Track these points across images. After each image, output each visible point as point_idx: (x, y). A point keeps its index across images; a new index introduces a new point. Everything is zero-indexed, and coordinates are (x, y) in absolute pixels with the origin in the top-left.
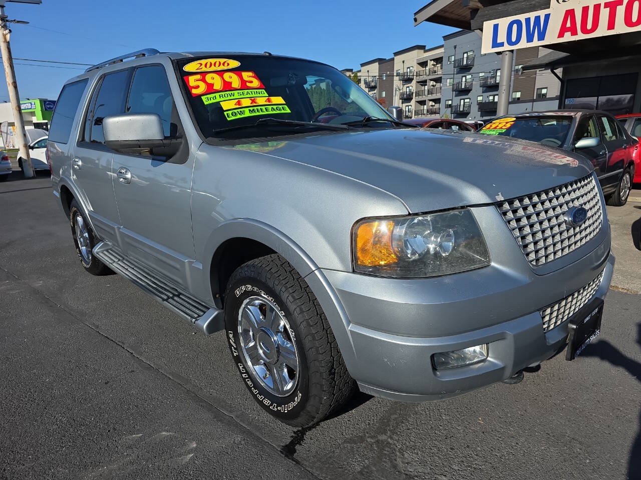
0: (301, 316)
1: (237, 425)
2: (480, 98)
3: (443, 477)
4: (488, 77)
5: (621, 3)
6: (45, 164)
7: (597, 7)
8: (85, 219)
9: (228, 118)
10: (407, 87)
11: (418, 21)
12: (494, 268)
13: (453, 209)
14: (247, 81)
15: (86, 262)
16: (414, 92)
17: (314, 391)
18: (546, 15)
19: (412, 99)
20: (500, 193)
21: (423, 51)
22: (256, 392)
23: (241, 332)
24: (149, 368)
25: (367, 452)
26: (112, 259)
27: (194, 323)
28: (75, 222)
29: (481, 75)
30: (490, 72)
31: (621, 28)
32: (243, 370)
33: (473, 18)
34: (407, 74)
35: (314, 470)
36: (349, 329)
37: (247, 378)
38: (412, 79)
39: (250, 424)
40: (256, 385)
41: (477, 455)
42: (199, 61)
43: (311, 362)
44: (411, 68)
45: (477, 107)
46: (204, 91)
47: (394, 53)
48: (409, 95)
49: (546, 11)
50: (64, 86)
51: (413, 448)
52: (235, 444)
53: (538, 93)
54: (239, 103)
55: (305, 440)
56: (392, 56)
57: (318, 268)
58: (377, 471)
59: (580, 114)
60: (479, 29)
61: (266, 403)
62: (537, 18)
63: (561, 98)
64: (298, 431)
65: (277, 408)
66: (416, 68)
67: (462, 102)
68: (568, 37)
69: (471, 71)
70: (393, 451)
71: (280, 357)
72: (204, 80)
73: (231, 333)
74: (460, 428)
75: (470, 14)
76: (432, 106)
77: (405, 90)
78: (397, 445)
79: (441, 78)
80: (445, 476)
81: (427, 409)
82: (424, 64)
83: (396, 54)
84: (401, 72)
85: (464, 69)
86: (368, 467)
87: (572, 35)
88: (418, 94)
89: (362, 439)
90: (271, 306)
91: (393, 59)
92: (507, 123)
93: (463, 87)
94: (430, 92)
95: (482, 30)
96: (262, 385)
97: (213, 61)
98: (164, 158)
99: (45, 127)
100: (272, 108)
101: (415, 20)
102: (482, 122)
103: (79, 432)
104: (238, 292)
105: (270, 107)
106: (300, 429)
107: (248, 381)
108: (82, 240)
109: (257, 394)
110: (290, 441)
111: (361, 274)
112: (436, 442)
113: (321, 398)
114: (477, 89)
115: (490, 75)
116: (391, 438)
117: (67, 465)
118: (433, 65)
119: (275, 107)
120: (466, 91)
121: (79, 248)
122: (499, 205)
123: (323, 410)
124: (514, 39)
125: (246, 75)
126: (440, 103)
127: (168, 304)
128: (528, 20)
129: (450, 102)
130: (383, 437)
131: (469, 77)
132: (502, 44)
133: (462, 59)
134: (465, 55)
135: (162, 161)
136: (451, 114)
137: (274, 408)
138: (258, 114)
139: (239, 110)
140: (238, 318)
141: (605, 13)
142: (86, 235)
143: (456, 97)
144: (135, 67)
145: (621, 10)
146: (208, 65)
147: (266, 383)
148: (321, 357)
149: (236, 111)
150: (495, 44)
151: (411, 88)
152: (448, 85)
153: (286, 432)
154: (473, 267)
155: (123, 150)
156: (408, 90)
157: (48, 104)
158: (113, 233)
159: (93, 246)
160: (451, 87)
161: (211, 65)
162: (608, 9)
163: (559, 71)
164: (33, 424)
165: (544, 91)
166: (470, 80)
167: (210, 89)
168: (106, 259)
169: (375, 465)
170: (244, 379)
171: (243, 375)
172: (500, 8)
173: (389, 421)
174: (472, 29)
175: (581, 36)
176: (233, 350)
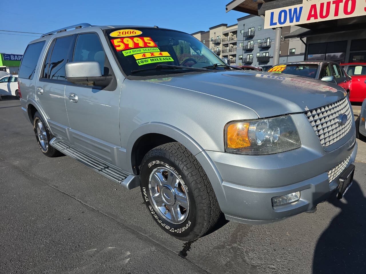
0: (191, 178)
1: (150, 241)
2: (258, 54)
3: (272, 266)
4: (262, 42)
5: (342, 2)
6: (6, 92)
7: (329, 4)
8: (44, 124)
9: (139, 64)
10: (217, 48)
11: (228, 10)
12: (303, 148)
13: (281, 115)
14: (147, 43)
15: (44, 149)
16: (221, 50)
17: (199, 220)
18: (300, 7)
19: (220, 54)
20: (306, 106)
21: (226, 27)
22: (160, 222)
23: (150, 188)
24: (93, 210)
25: (228, 254)
26: (62, 147)
27: (121, 183)
28: (37, 126)
29: (259, 41)
30: (264, 40)
31: (341, 16)
32: (152, 210)
33: (259, 8)
34: (217, 40)
35: (199, 265)
36: (223, 184)
37: (154, 214)
38: (220, 43)
39: (158, 240)
40: (160, 218)
41: (289, 253)
42: (119, 31)
43: (198, 204)
44: (219, 37)
45: (257, 59)
46: (124, 49)
47: (209, 28)
48: (219, 52)
49: (300, 5)
50: (28, 45)
51: (253, 250)
52: (152, 251)
53: (290, 51)
54: (144, 55)
55: (191, 248)
56: (208, 30)
57: (204, 150)
58: (235, 264)
59: (321, 63)
60: (263, 15)
61: (167, 228)
62: (296, 9)
63: (306, 54)
64: (186, 243)
65: (174, 230)
66: (222, 37)
67: (247, 57)
68: (313, 20)
69: (253, 39)
70: (242, 253)
71: (176, 201)
72: (122, 42)
73: (144, 189)
74: (277, 238)
75: (257, 6)
76: (231, 58)
77: (216, 49)
78: (244, 249)
79: (236, 42)
80: (273, 265)
81: (257, 229)
82: (226, 35)
83: (211, 28)
84: (214, 39)
85: (250, 38)
86: (229, 262)
87: (315, 19)
88: (223, 52)
89: (223, 247)
90: (171, 172)
91: (209, 32)
92: (282, 68)
93: (249, 48)
94: (230, 51)
95: (264, 15)
96: (164, 218)
97: (127, 30)
98: (101, 88)
99: (4, 70)
100: (163, 58)
101: (227, 9)
102: (262, 68)
103: (58, 248)
104: (150, 165)
105: (162, 58)
106: (187, 242)
107: (155, 216)
108: (41, 136)
109: (161, 223)
110: (182, 249)
111: (230, 153)
112: (265, 247)
113: (203, 224)
114: (256, 49)
115: (263, 41)
116: (240, 245)
117: (54, 267)
118: (232, 35)
119: (165, 58)
120: (250, 50)
121: (39, 141)
122: (306, 113)
123: (204, 230)
124: (282, 21)
125: (146, 39)
126: (236, 57)
127: (102, 172)
128: (290, 10)
129: (241, 57)
130: (235, 245)
131: (252, 42)
132: (276, 24)
133: (248, 32)
134: (250, 30)
135: (100, 89)
136: (242, 63)
137: (172, 230)
138: (155, 62)
139: (145, 60)
140: (149, 180)
141: (333, 7)
142: (45, 133)
143: (245, 54)
144: (78, 34)
145: (342, 5)
146: (124, 33)
147: (167, 217)
148: (204, 201)
149: (143, 60)
150: (272, 23)
151: (219, 48)
152: (240, 46)
153: (180, 244)
154: (293, 148)
155: (77, 83)
156: (218, 50)
157: (6, 56)
158: (64, 132)
159: (49, 140)
160: (242, 48)
161: (126, 33)
162: (335, 5)
163: (305, 39)
164: (29, 244)
165: (293, 51)
166: (252, 44)
167: (127, 47)
168: (59, 147)
169: (233, 261)
170: (153, 215)
171: (152, 212)
172: (274, 3)
173: (237, 236)
174: (259, 15)
175: (319, 20)
176: (146, 198)
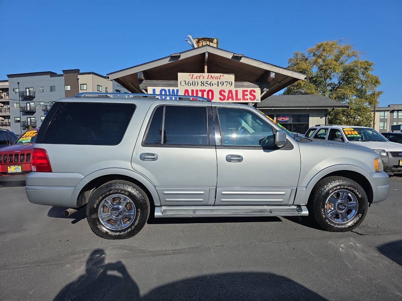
4: (47, 105)
5: (206, 92)
11: (110, 78)
18: (177, 90)
29: (41, 103)
32: (328, 222)
33: (140, 83)
36: (377, 187)
62: (173, 90)
67: (29, 120)
69: (34, 100)
73: (323, 209)
76: (2, 120)
79: (8, 102)
85: (28, 98)
93: (28, 109)
96: (337, 223)
104: (331, 191)
109: (337, 226)
114: (40, 112)
118: (1, 93)
121: (101, 224)
126: (9, 119)
128: (169, 90)
129: (18, 119)
133: (25, 92)
134: (28, 90)
137: (347, 227)
140: (326, 202)
143: (23, 116)
152: (15, 107)
160: (19, 109)
162: (201, 92)
166: (33, 106)
174: (140, 89)
176: (323, 216)
